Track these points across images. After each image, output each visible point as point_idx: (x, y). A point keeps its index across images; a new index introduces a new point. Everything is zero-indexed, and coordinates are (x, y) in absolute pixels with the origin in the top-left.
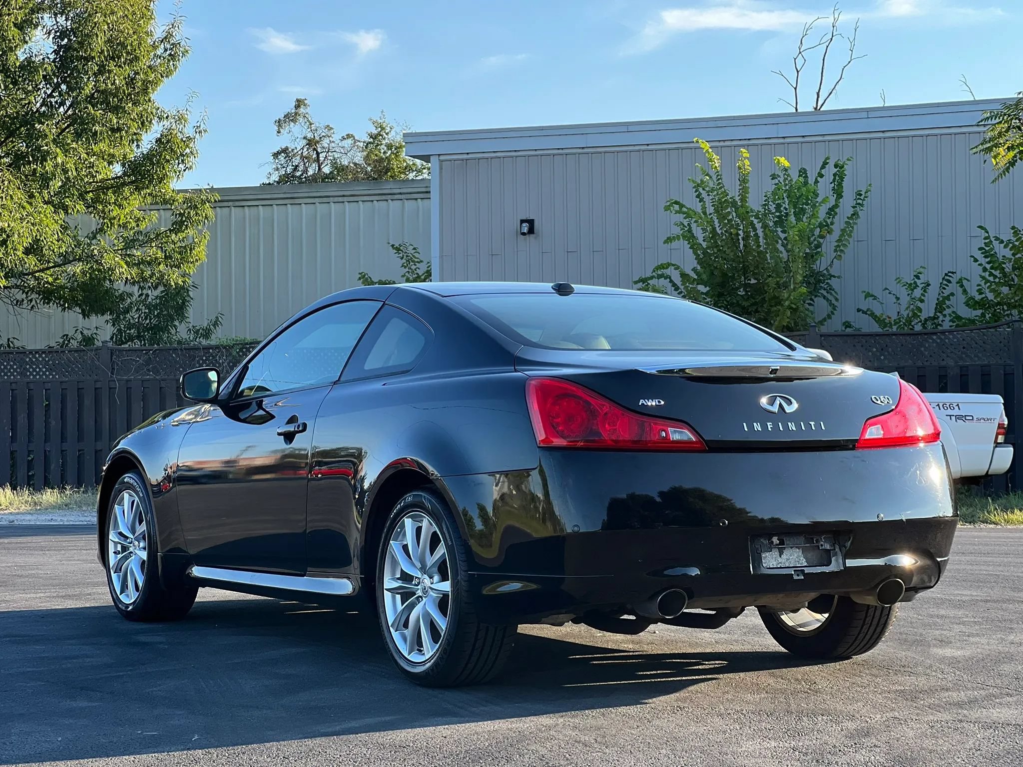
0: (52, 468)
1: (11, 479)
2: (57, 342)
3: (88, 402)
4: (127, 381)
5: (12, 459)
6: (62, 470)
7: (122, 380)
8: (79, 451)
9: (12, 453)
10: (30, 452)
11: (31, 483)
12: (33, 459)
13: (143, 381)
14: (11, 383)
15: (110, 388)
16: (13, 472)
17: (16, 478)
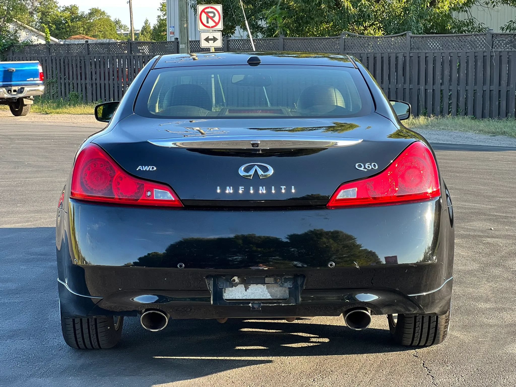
0: (461, 99)
1: (440, 105)
2: (505, 25)
3: (480, 64)
4: (500, 52)
5: (441, 94)
6: (465, 101)
7: (497, 51)
8: (474, 90)
9: (441, 91)
10: (450, 90)
11: (450, 107)
12: (451, 94)
13: (508, 52)
14: (442, 53)
15: (491, 56)
16: (442, 101)
17: (443, 104)
